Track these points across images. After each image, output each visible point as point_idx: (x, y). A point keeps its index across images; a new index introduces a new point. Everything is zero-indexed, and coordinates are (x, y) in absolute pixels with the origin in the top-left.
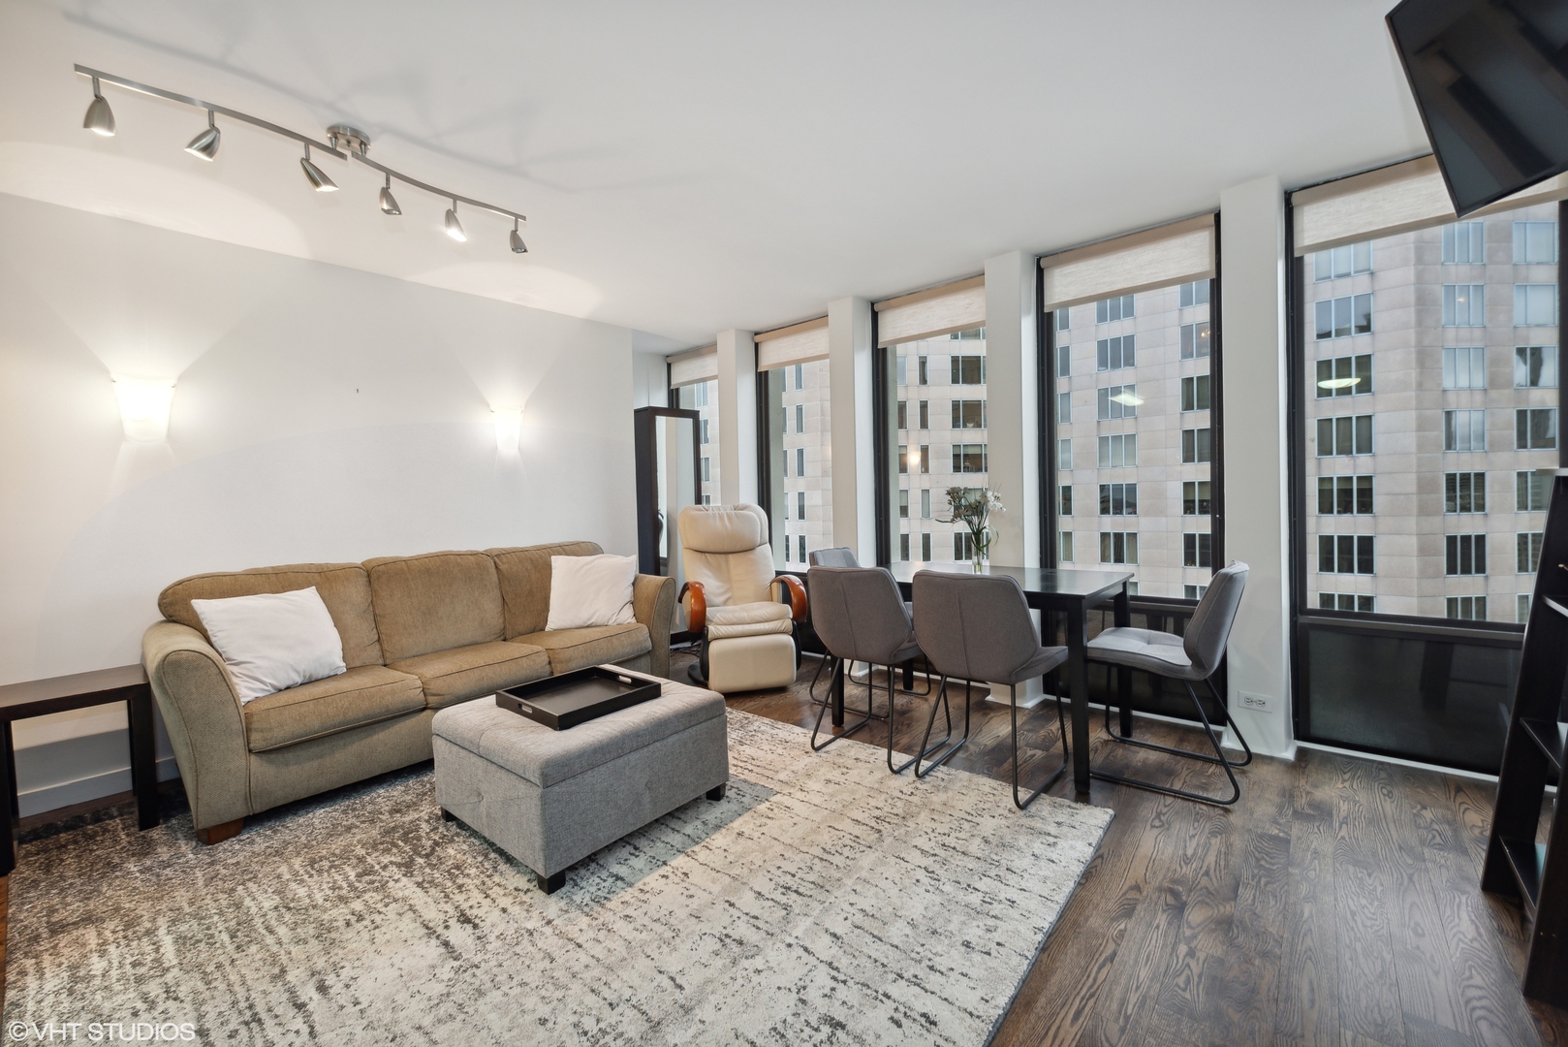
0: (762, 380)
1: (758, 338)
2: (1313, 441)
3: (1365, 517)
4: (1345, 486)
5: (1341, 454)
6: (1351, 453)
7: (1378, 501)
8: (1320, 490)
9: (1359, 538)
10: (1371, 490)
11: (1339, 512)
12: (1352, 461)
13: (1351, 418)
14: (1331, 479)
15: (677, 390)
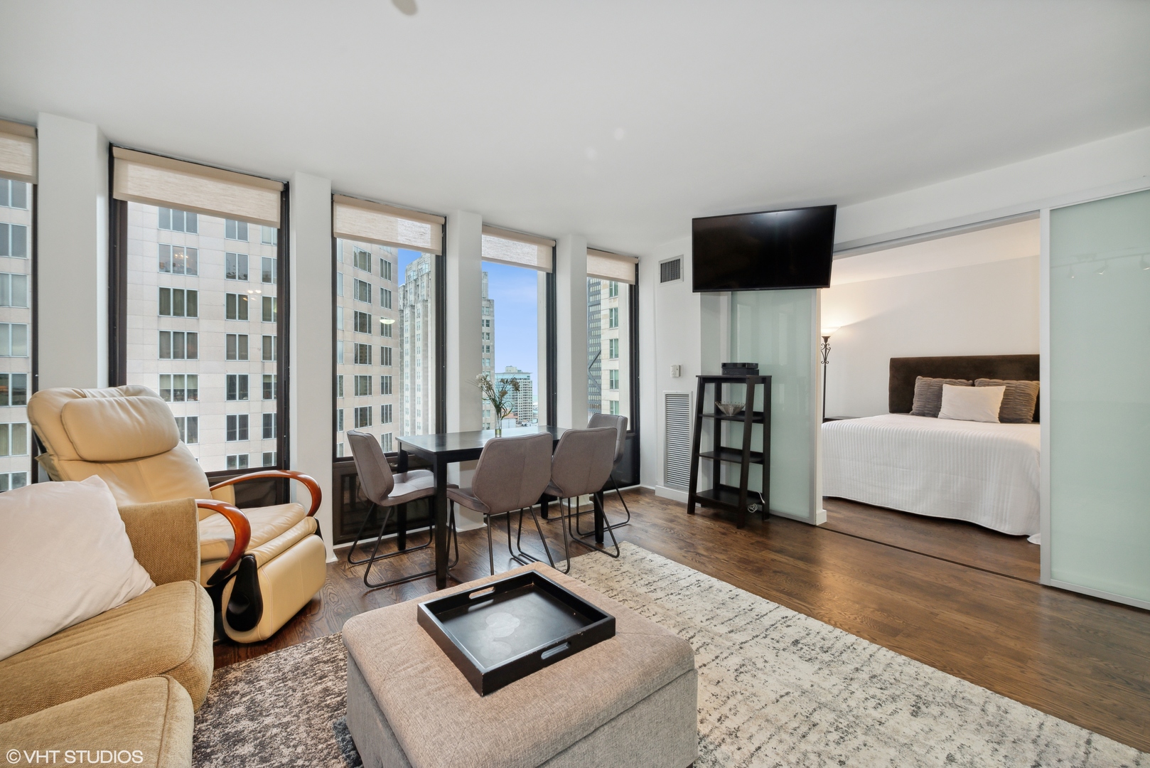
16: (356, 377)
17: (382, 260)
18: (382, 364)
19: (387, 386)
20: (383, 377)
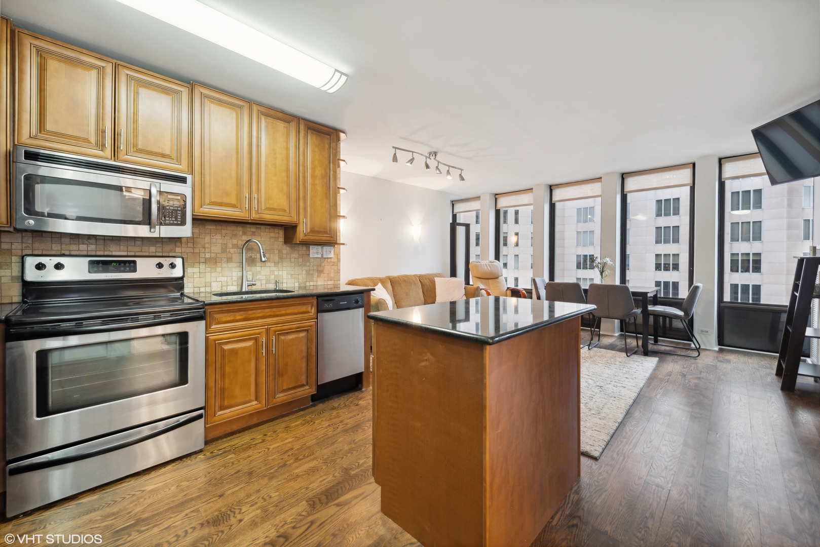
0: (497, 212)
1: (497, 196)
2: (728, 234)
3: (756, 275)
4: (745, 258)
5: (744, 241)
6: (750, 241)
7: (764, 266)
8: (731, 260)
9: (753, 286)
10: (760, 260)
11: (742, 272)
12: (750, 245)
13: (750, 222)
14: (738, 254)
15: (456, 215)
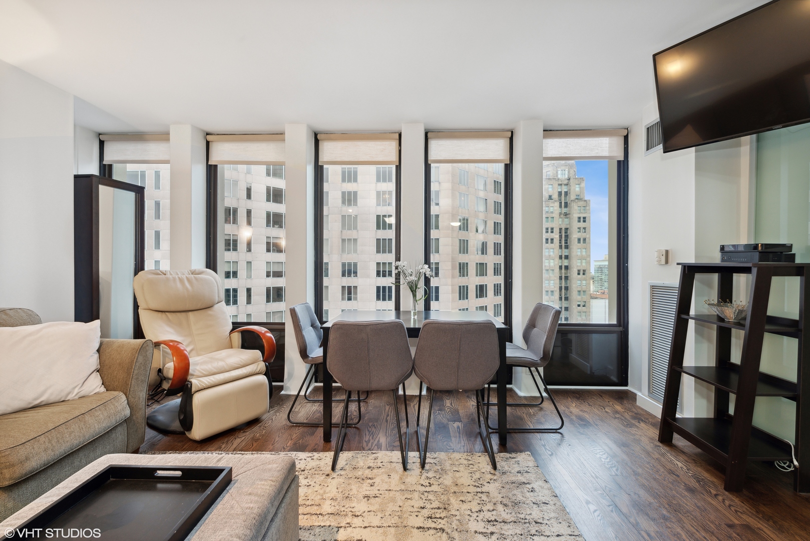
1: (209, 138)
15: (110, 166)
16: (477, 263)
17: (495, 181)
18: (495, 254)
19: (498, 270)
20: (495, 264)
